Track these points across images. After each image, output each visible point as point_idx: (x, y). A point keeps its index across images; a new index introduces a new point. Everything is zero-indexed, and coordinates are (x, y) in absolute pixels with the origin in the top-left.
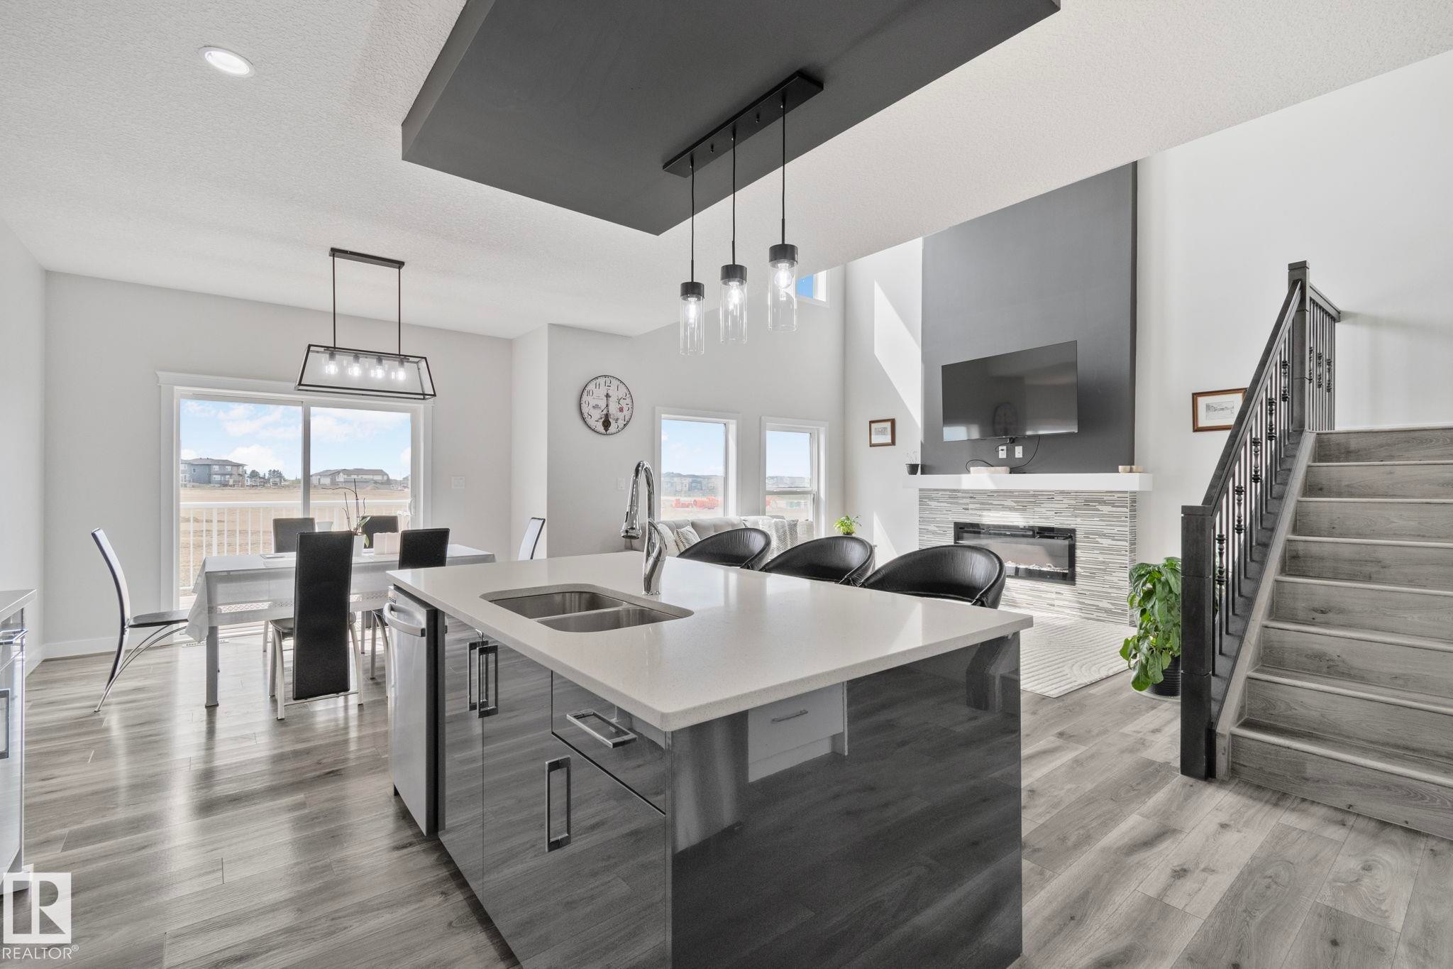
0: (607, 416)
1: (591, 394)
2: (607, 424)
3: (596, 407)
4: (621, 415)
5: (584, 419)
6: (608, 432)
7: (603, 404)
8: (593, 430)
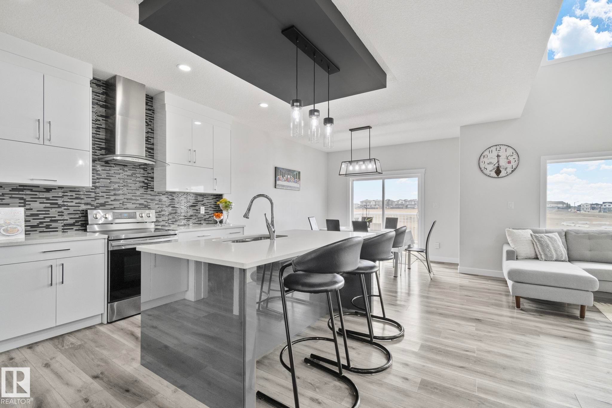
0: (498, 168)
1: (486, 156)
2: (498, 172)
3: (490, 163)
4: (509, 166)
5: (482, 171)
6: (499, 176)
7: (495, 161)
8: (489, 176)
